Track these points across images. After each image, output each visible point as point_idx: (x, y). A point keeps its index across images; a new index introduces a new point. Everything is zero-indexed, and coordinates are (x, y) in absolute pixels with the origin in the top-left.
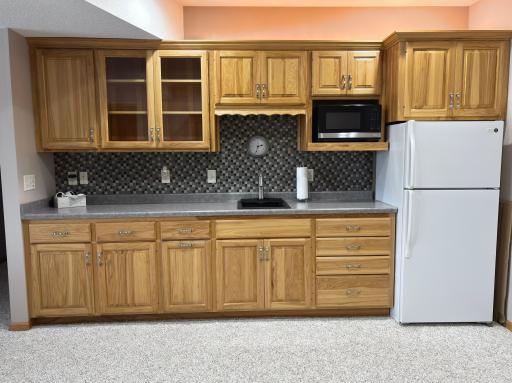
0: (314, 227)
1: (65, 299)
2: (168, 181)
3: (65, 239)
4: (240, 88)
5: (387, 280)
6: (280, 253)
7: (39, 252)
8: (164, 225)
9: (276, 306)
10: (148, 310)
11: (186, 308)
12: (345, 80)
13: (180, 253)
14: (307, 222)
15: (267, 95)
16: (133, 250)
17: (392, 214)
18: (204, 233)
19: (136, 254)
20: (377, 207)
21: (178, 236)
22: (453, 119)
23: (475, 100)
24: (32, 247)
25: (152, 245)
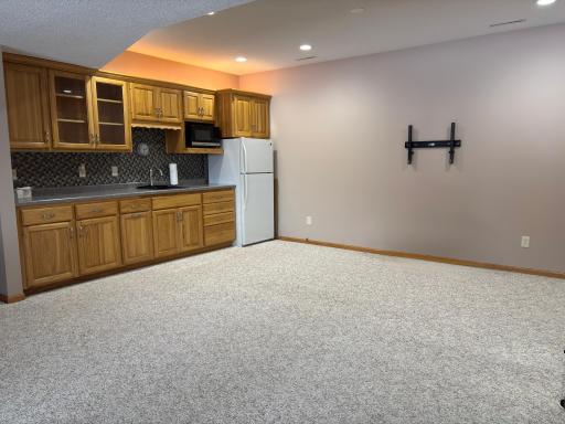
0: (202, 198)
1: (54, 269)
2: (84, 176)
3: (53, 219)
4: (147, 110)
5: (232, 225)
6: (187, 215)
7: (30, 233)
8: (123, 203)
9: (187, 249)
10: (114, 265)
11: (138, 259)
12: (200, 111)
13: (132, 221)
14: (199, 195)
15: (162, 116)
16: (102, 223)
17: (232, 188)
18: (145, 206)
19: (105, 225)
20: (210, 186)
21: (131, 210)
22: (252, 137)
23: (260, 129)
24: (25, 229)
25: (115, 218)
